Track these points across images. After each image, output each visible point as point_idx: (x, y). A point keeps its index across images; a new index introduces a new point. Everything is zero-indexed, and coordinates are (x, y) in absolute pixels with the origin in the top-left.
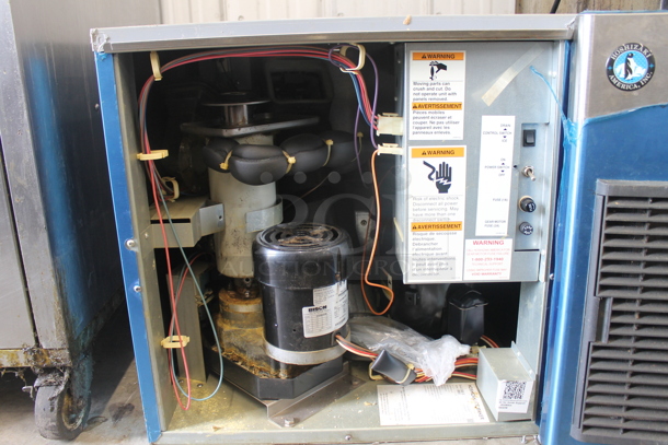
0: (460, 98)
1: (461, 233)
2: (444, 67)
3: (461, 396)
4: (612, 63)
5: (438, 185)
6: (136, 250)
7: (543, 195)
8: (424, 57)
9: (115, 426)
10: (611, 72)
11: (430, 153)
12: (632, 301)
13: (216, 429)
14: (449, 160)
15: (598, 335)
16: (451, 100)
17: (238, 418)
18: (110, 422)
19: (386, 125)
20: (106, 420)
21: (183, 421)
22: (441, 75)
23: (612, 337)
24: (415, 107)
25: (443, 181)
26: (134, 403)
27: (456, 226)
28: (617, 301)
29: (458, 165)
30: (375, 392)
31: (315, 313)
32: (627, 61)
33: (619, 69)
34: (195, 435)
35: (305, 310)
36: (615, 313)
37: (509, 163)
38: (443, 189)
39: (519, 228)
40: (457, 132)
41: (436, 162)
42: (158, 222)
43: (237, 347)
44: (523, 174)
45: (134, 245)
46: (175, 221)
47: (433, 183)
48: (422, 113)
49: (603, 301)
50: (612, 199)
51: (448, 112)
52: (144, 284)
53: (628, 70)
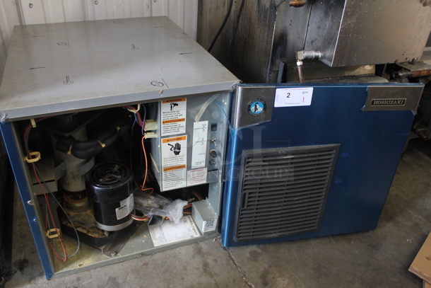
0: (184, 116)
1: (185, 169)
2: (177, 105)
3: (186, 224)
4: (250, 106)
5: (175, 152)
6: (33, 204)
7: (221, 149)
8: (167, 102)
9: (23, 274)
10: (249, 110)
11: (171, 140)
12: (255, 193)
13: (80, 265)
14: (179, 142)
15: (243, 205)
16: (180, 118)
17: (88, 257)
18: (19, 272)
19: (149, 126)
20: (16, 272)
21: (61, 265)
22: (175, 108)
23: (248, 206)
24: (164, 123)
25: (177, 150)
26: (27, 258)
27: (183, 166)
28: (250, 193)
29: (183, 144)
30: (147, 229)
31: (121, 210)
32: (256, 106)
33: (253, 108)
34: (71, 271)
35: (117, 210)
36: (249, 198)
37: (206, 139)
38: (177, 153)
39: (210, 162)
40: (183, 130)
41: (174, 143)
42: (38, 183)
43: (79, 222)
44: (211, 143)
45: (31, 203)
46: (46, 182)
47: (173, 152)
48: (167, 125)
49: (245, 194)
50: (248, 158)
51: (178, 123)
52: (38, 217)
53: (256, 109)
